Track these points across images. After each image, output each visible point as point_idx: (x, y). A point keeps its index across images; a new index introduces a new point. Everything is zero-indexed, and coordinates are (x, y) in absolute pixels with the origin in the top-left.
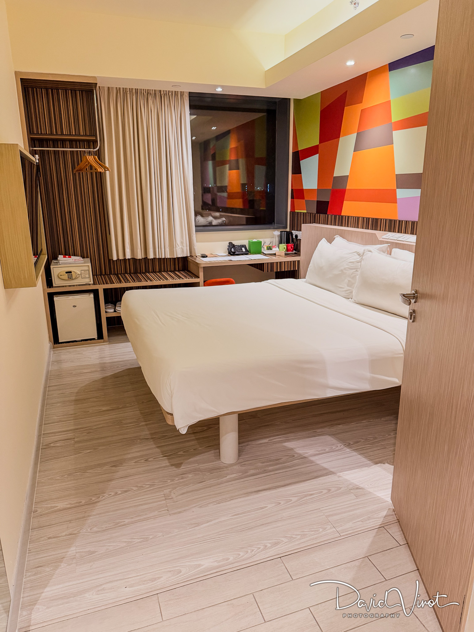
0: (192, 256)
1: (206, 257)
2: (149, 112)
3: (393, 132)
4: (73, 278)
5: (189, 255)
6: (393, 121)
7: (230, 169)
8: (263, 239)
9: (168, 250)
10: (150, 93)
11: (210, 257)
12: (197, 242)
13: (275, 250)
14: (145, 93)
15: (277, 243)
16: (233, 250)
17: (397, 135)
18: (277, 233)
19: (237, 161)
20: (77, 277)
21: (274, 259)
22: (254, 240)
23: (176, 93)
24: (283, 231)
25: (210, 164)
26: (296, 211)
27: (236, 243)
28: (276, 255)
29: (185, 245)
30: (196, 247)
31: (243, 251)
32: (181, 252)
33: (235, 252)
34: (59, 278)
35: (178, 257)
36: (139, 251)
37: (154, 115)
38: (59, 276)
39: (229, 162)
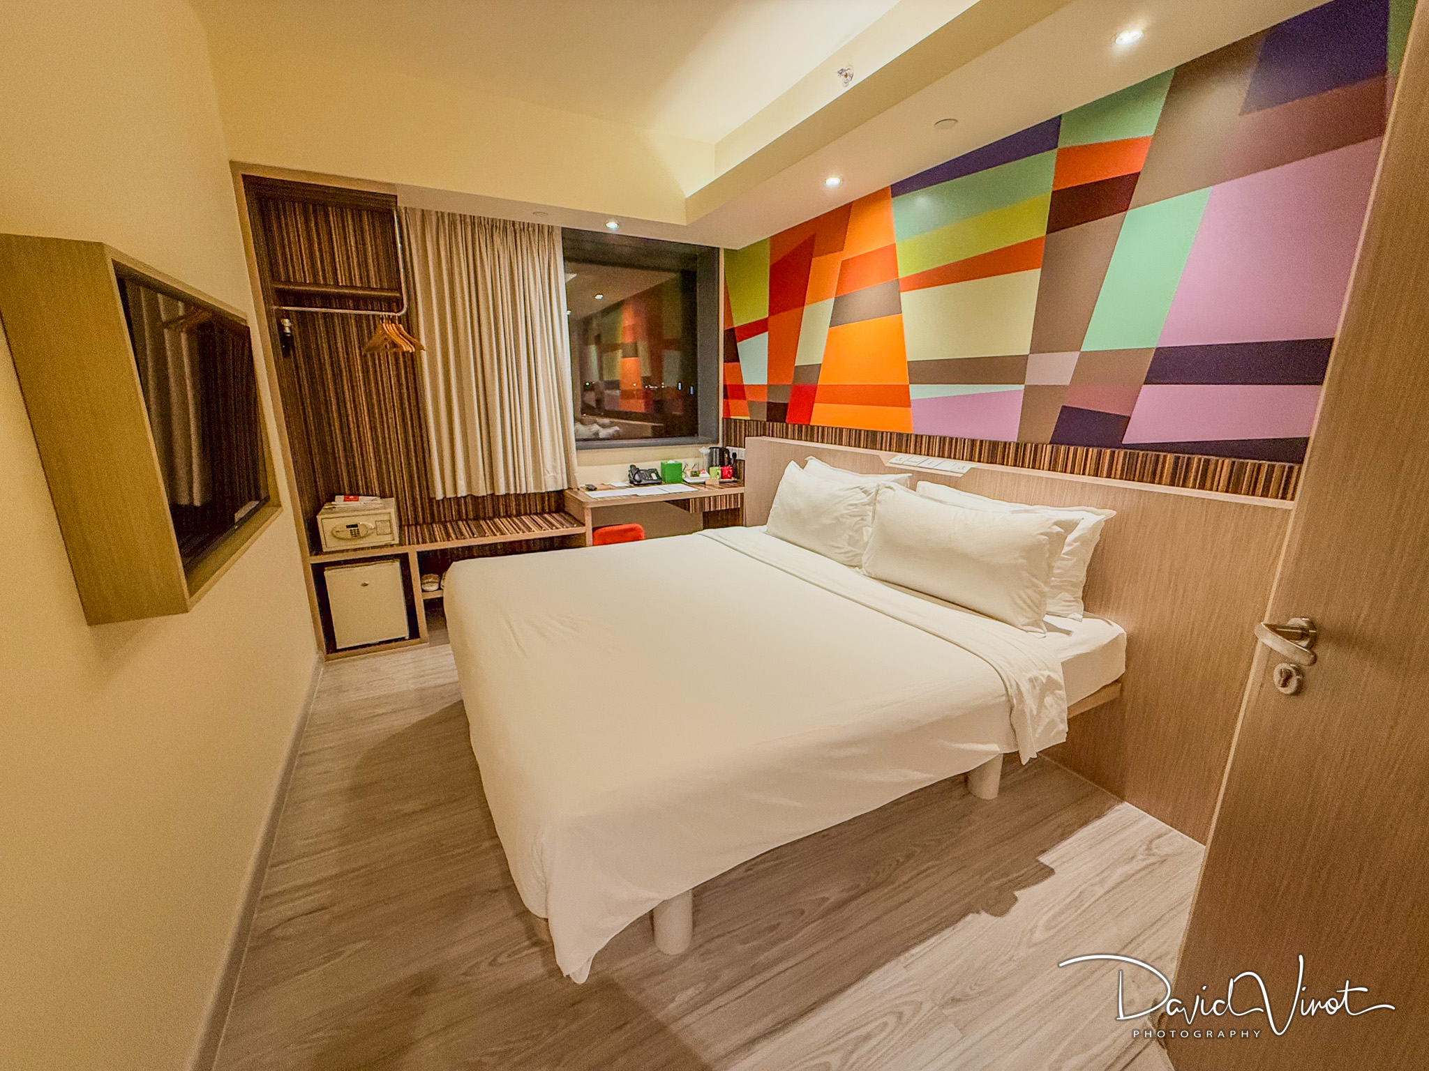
0: (572, 489)
1: (595, 489)
2: (496, 258)
3: (903, 295)
4: (362, 535)
5: (566, 487)
6: (902, 275)
7: (624, 357)
8: (683, 460)
9: (531, 479)
10: (496, 226)
11: (601, 490)
12: (579, 465)
13: (704, 476)
14: (487, 226)
15: (706, 466)
16: (637, 478)
17: (908, 299)
18: (705, 450)
19: (635, 344)
20: (369, 532)
21: (704, 492)
22: (671, 462)
23: (541, 228)
24: (713, 448)
25: (593, 350)
26: (732, 417)
27: (640, 466)
28: (706, 483)
29: (559, 471)
30: (576, 475)
31: (653, 480)
32: (552, 481)
33: (641, 481)
34: (335, 537)
35: (549, 490)
36: (481, 483)
37: (504, 264)
38: (335, 533)
39: (622, 346)
